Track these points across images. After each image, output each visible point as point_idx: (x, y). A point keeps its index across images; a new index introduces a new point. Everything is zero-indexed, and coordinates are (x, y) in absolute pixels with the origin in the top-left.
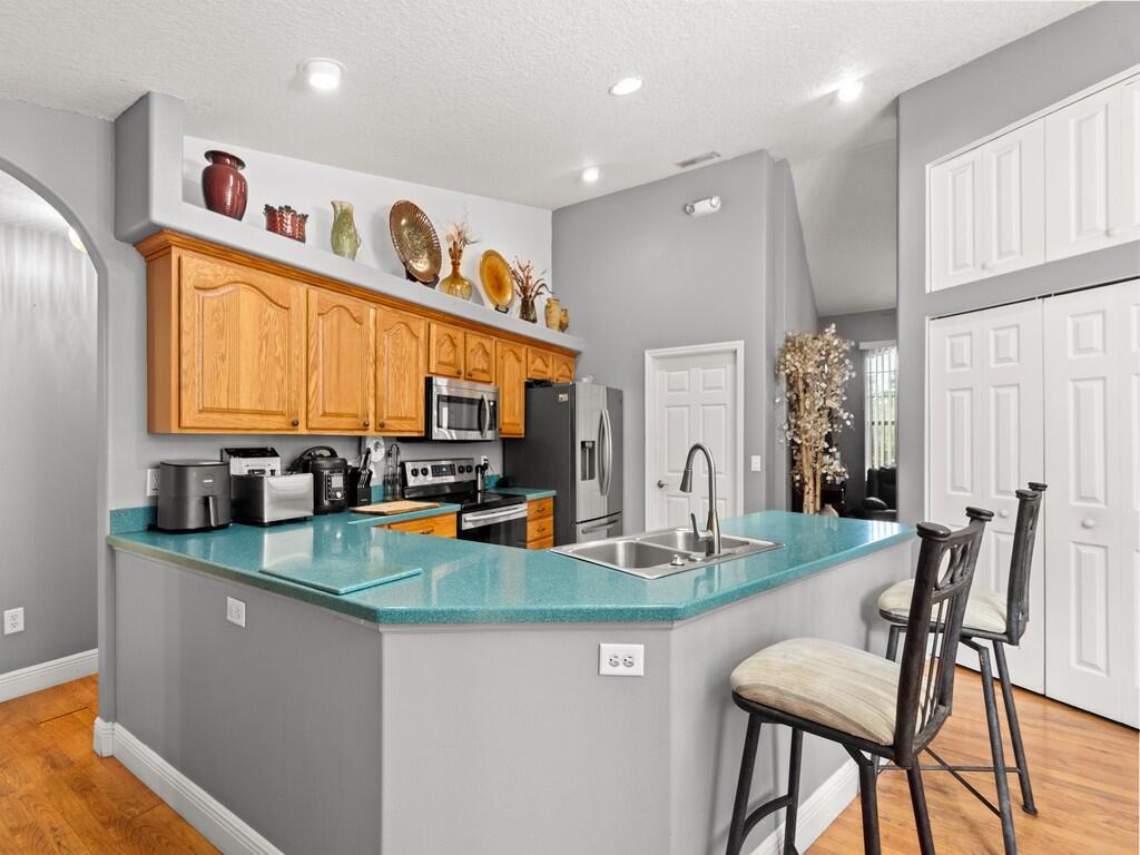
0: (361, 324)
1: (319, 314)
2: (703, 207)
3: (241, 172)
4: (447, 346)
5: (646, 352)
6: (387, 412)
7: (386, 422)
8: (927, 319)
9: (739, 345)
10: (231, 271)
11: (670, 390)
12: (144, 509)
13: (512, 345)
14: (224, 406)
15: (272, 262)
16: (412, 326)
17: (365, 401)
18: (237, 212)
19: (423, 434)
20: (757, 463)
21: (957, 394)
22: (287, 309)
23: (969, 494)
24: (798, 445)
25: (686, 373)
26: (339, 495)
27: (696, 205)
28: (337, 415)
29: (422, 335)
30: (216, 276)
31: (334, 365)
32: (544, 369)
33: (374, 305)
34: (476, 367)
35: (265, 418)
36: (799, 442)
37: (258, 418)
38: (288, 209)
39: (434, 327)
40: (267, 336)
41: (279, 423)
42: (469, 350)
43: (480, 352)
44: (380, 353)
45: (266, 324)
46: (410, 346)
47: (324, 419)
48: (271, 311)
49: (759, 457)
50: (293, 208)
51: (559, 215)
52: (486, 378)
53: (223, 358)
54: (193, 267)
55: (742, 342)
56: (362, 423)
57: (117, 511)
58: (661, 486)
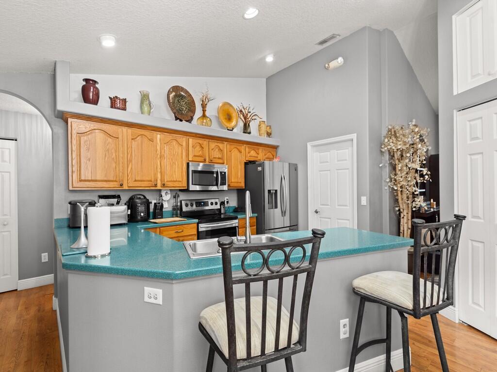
0: (153, 142)
1: (132, 139)
2: (333, 64)
3: (97, 86)
4: (198, 148)
5: (308, 143)
6: (167, 178)
7: (166, 183)
8: (455, 111)
9: (354, 136)
10: (92, 125)
11: (321, 163)
12: (68, 218)
13: (235, 145)
14: (90, 179)
15: (109, 119)
16: (179, 140)
17: (155, 175)
18: (95, 102)
19: (186, 188)
20: (364, 201)
21: (473, 157)
22: (118, 138)
23: (482, 221)
24: (396, 190)
25: (329, 153)
26: (142, 214)
27: (330, 64)
28: (142, 181)
29: (184, 144)
30: (86, 128)
31: (140, 160)
32: (256, 155)
33: (160, 133)
34: (215, 156)
35: (108, 183)
36: (396, 188)
37: (105, 183)
38: (116, 97)
39: (191, 140)
40: (108, 150)
41: (114, 185)
42: (210, 149)
43: (217, 150)
44: (163, 153)
45: (108, 145)
46: (178, 149)
47: (136, 182)
48: (110, 140)
49: (365, 197)
50: (118, 97)
51: (269, 80)
52: (220, 161)
53: (89, 160)
54: (76, 125)
55: (356, 134)
56: (154, 184)
57: (57, 219)
58: (316, 212)
